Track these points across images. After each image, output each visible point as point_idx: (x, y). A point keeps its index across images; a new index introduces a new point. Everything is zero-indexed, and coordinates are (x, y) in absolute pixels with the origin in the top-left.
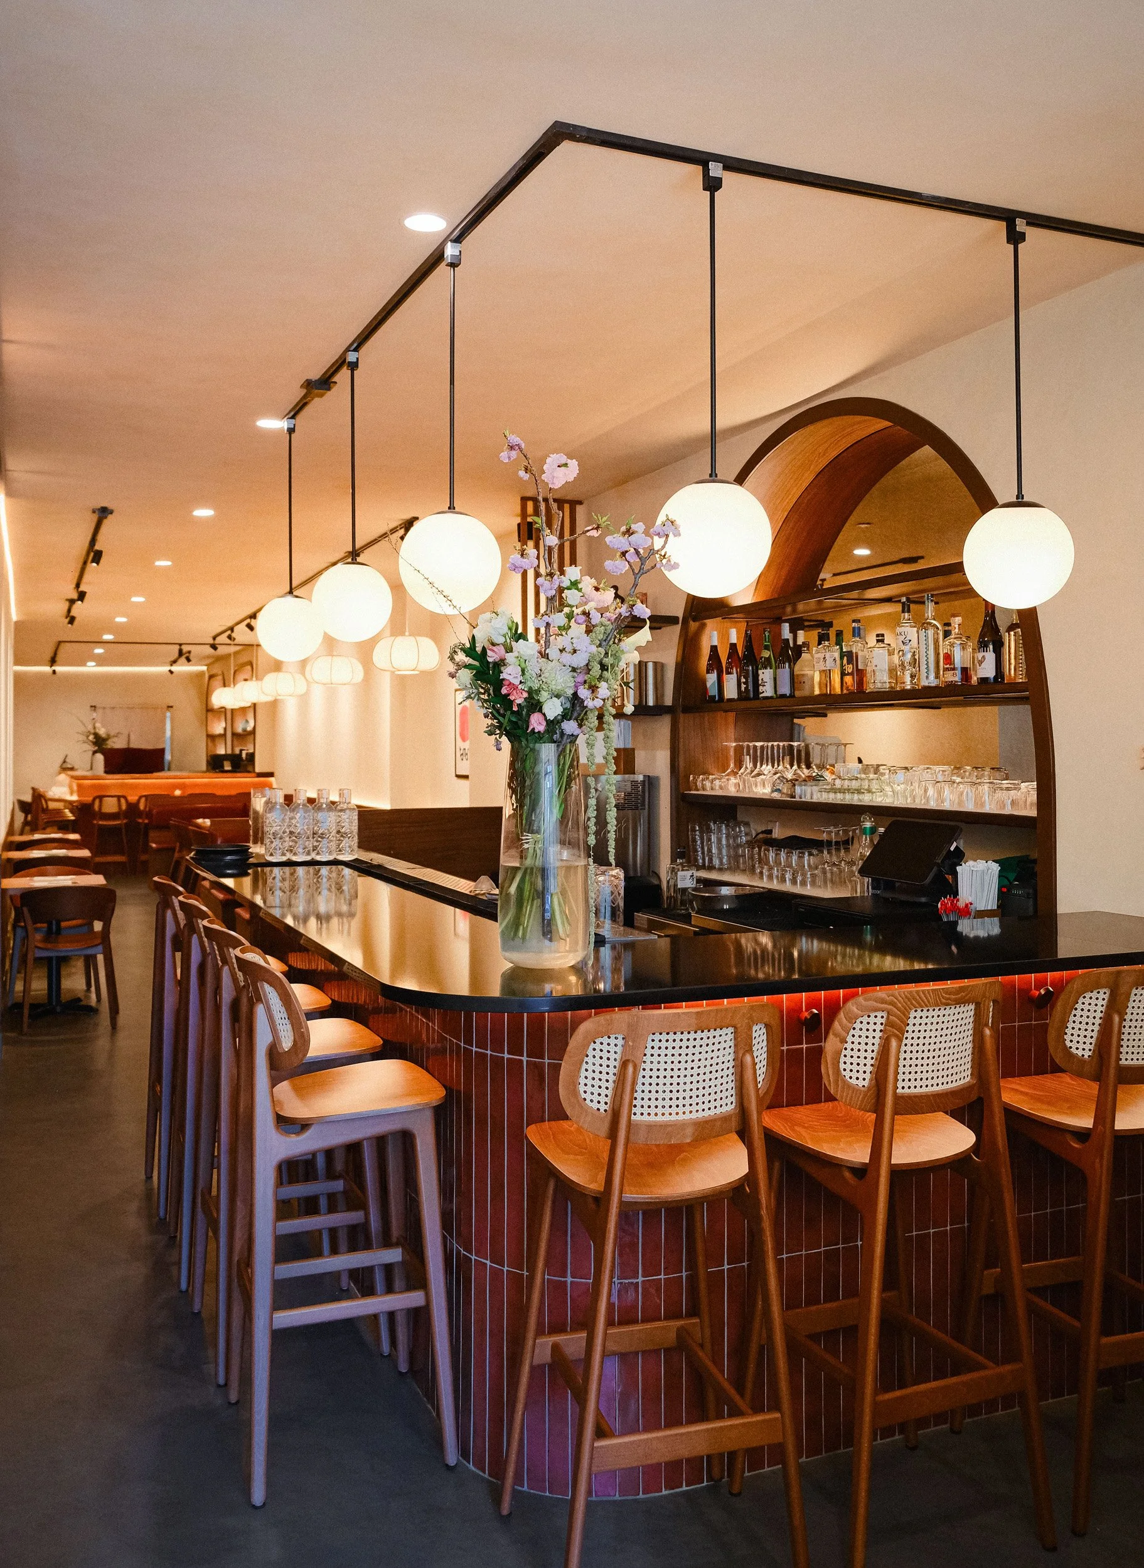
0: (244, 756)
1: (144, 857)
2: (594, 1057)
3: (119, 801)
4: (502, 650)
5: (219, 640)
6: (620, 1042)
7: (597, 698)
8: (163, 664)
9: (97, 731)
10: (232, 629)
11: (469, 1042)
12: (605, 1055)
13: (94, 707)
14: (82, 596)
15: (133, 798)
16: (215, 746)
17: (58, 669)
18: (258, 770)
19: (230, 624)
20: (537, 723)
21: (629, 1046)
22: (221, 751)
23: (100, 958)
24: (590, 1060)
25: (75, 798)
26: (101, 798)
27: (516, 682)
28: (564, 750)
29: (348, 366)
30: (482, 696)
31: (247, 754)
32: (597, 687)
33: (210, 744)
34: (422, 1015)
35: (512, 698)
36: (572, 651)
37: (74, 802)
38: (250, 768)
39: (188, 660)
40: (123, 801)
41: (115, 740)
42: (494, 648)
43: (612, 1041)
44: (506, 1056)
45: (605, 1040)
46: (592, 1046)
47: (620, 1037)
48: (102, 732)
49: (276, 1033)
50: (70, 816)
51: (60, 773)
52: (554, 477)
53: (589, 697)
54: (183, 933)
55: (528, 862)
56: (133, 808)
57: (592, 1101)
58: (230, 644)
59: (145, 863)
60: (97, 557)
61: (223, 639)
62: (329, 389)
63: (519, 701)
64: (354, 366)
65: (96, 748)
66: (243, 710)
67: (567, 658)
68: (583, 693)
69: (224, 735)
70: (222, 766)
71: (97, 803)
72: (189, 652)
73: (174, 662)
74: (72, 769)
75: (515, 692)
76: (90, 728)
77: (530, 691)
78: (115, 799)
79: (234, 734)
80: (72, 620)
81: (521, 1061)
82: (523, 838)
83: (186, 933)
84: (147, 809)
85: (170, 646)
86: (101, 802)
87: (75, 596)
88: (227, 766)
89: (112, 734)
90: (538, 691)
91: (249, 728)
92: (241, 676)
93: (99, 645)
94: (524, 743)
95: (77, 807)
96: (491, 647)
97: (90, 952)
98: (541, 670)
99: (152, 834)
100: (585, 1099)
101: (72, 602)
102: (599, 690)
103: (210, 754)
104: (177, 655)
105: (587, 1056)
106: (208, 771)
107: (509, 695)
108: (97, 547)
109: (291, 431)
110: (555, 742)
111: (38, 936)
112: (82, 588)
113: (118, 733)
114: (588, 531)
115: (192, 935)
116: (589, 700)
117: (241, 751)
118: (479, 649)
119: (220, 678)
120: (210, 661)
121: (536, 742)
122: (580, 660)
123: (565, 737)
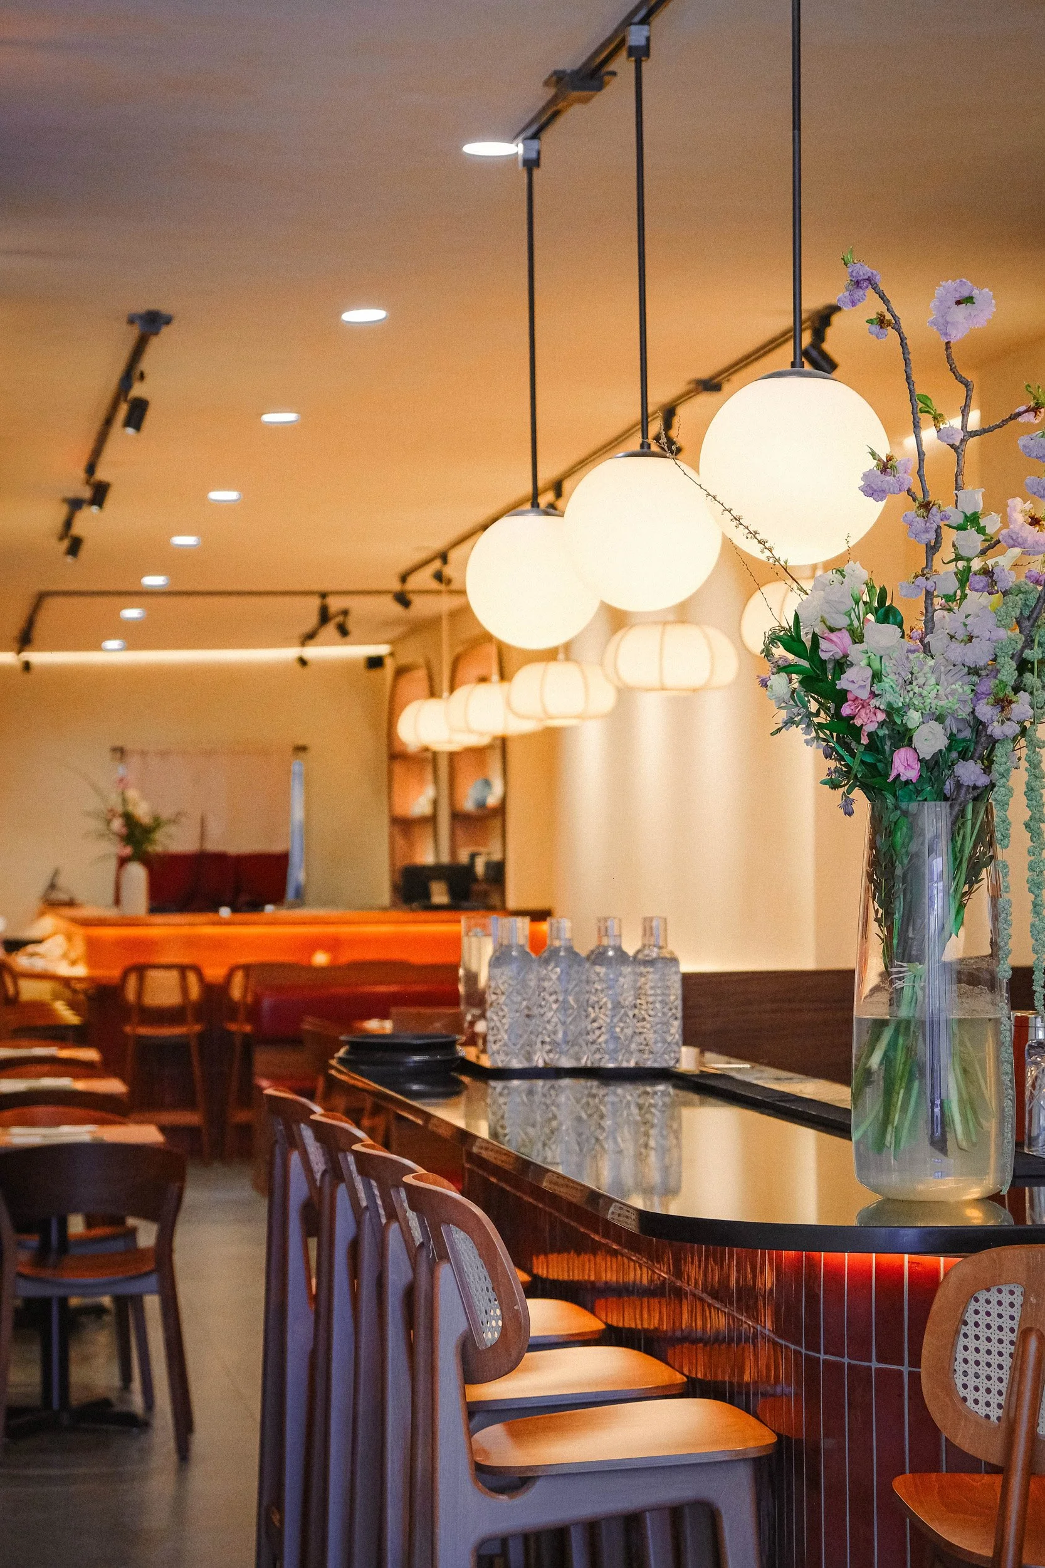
0: (480, 868)
1: (242, 1116)
2: (977, 1324)
3: (183, 978)
4: (846, 637)
5: (414, 582)
6: (1018, 1300)
7: (1009, 719)
8: (285, 643)
9: (130, 808)
10: (444, 557)
11: (813, 1346)
12: (995, 1322)
13: (120, 752)
14: (99, 494)
15: (215, 973)
16: (411, 845)
17: (36, 657)
18: (512, 903)
19: (438, 544)
20: (904, 766)
21: (1031, 1304)
22: (426, 856)
23: (152, 1303)
24: (970, 1329)
25: (80, 971)
26: (141, 970)
27: (864, 695)
28: (962, 813)
29: (630, 55)
30: (816, 720)
31: (488, 865)
32: (1011, 702)
33: (400, 841)
34: (748, 1317)
35: (858, 722)
36: (966, 638)
37: (79, 979)
38: (495, 900)
39: (343, 631)
40: (192, 978)
41: (172, 829)
42: (833, 636)
43: (1006, 1298)
44: (875, 1365)
45: (994, 1296)
46: (973, 1306)
47: (1018, 1290)
48: (142, 811)
49: (472, 1313)
50: (68, 1016)
51: (42, 914)
52: (947, 323)
53: (996, 718)
54: (320, 1190)
55: (904, 1012)
56: (215, 993)
57: (976, 1402)
58: (439, 592)
59: (246, 1130)
60: (137, 414)
61: (423, 579)
62: (600, 88)
63: (871, 727)
64: (641, 54)
65: (128, 851)
66: (478, 754)
67: (957, 651)
68: (985, 711)
69: (431, 820)
70: (427, 895)
71: (132, 982)
72: (345, 613)
73: (309, 638)
74: (71, 904)
75: (863, 712)
76: (115, 801)
77: (890, 711)
78: (174, 974)
79: (457, 817)
80: (75, 546)
81: (900, 1373)
82: (894, 970)
83: (327, 1191)
84: (249, 999)
85: (296, 600)
86: (141, 980)
87: (87, 493)
88: (439, 894)
89: (166, 814)
90: (902, 711)
91: (492, 800)
92: (470, 670)
93: (137, 599)
94: (890, 801)
95: (85, 992)
96: (827, 634)
97: (132, 1288)
98: (912, 673)
99: (263, 1057)
100: (965, 1399)
101: (75, 504)
102: (1013, 706)
103: (400, 863)
104: (313, 619)
105: (965, 1323)
106: (394, 905)
107: (853, 718)
108: (138, 390)
109: (531, 164)
110: (946, 799)
111: (24, 1256)
112: (101, 474)
113: (179, 814)
114: (1020, 414)
115: (337, 1185)
116: (995, 724)
117: (473, 856)
118: (807, 639)
119: (421, 674)
120: (398, 631)
121: (910, 800)
122: (979, 654)
123: (963, 792)
